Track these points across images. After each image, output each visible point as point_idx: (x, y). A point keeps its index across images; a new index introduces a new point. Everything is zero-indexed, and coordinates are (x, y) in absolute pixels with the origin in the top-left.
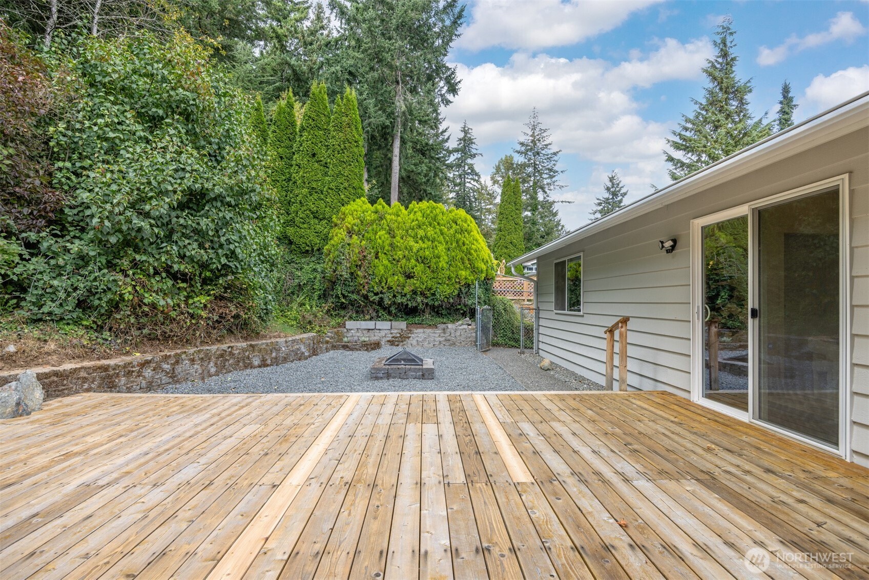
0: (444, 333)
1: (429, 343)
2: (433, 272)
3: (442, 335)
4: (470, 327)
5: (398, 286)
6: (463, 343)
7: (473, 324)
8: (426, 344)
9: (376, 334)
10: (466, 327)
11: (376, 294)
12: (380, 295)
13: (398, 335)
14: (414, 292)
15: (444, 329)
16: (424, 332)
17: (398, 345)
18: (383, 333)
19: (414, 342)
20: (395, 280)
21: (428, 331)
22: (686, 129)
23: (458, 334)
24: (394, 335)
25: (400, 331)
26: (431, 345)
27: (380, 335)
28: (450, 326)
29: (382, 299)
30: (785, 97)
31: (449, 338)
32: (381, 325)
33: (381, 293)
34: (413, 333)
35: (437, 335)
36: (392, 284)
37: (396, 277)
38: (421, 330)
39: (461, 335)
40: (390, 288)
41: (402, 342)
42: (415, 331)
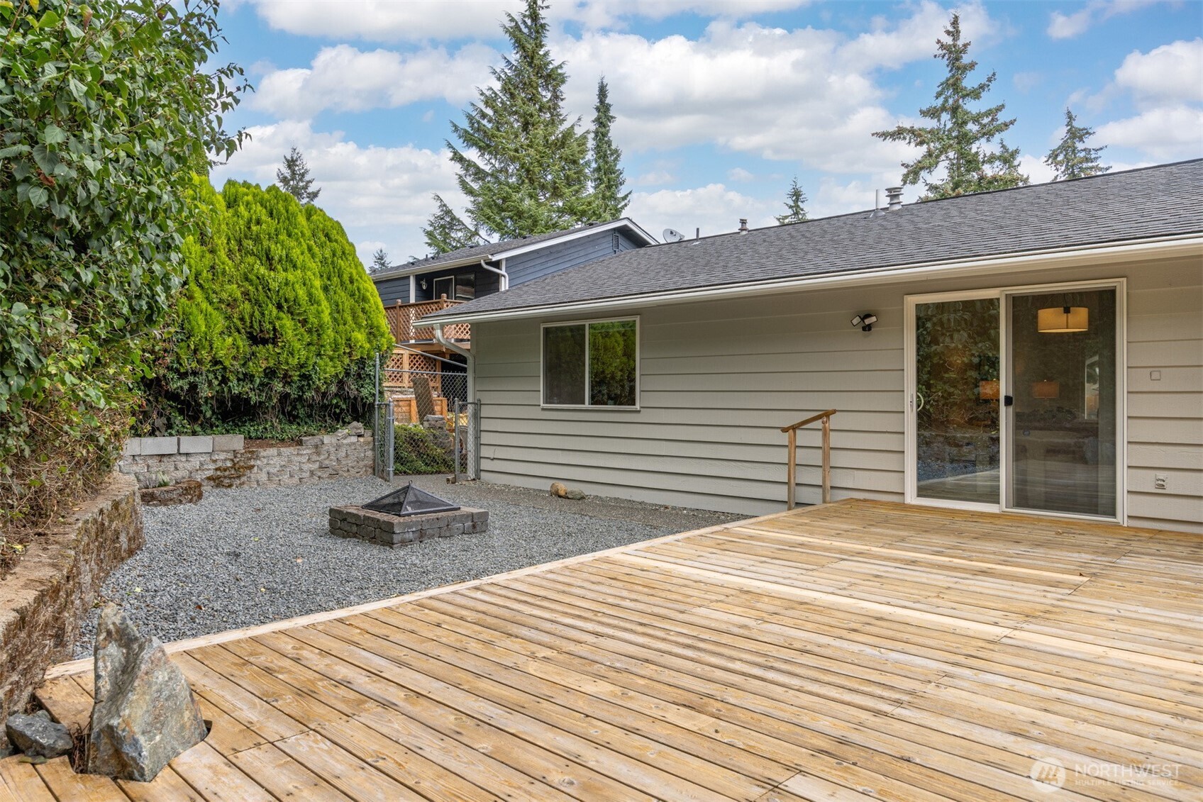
0: (318, 454)
1: (291, 476)
2: (310, 331)
3: (315, 457)
4: (361, 439)
5: (234, 358)
6: (353, 472)
7: (369, 433)
8: (285, 478)
9: (180, 465)
10: (354, 439)
11: (183, 376)
12: (191, 379)
13: (229, 464)
14: (270, 373)
15: (316, 447)
16: (279, 454)
17: (230, 486)
18: (195, 462)
19: (263, 477)
20: (227, 346)
21: (287, 451)
22: (484, 116)
23: (342, 454)
24: (220, 464)
25: (230, 456)
26: (296, 480)
27: (188, 466)
28: (327, 439)
29: (193, 387)
30: (602, 102)
31: (327, 462)
32: (189, 444)
33: (195, 373)
34: (258, 458)
35: (304, 459)
36: (221, 353)
37: (230, 340)
38: (272, 451)
39: (347, 456)
40: (216, 362)
41: (239, 477)
42: (263, 453)
